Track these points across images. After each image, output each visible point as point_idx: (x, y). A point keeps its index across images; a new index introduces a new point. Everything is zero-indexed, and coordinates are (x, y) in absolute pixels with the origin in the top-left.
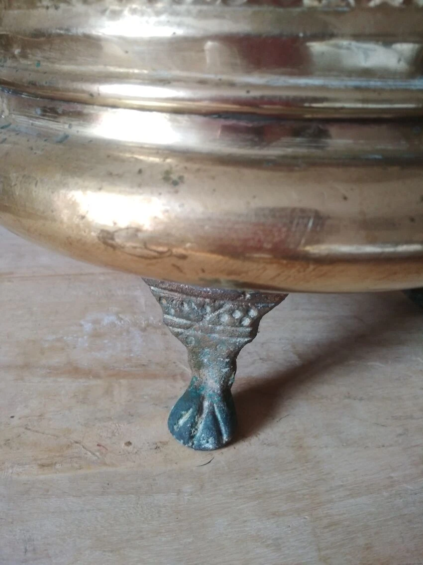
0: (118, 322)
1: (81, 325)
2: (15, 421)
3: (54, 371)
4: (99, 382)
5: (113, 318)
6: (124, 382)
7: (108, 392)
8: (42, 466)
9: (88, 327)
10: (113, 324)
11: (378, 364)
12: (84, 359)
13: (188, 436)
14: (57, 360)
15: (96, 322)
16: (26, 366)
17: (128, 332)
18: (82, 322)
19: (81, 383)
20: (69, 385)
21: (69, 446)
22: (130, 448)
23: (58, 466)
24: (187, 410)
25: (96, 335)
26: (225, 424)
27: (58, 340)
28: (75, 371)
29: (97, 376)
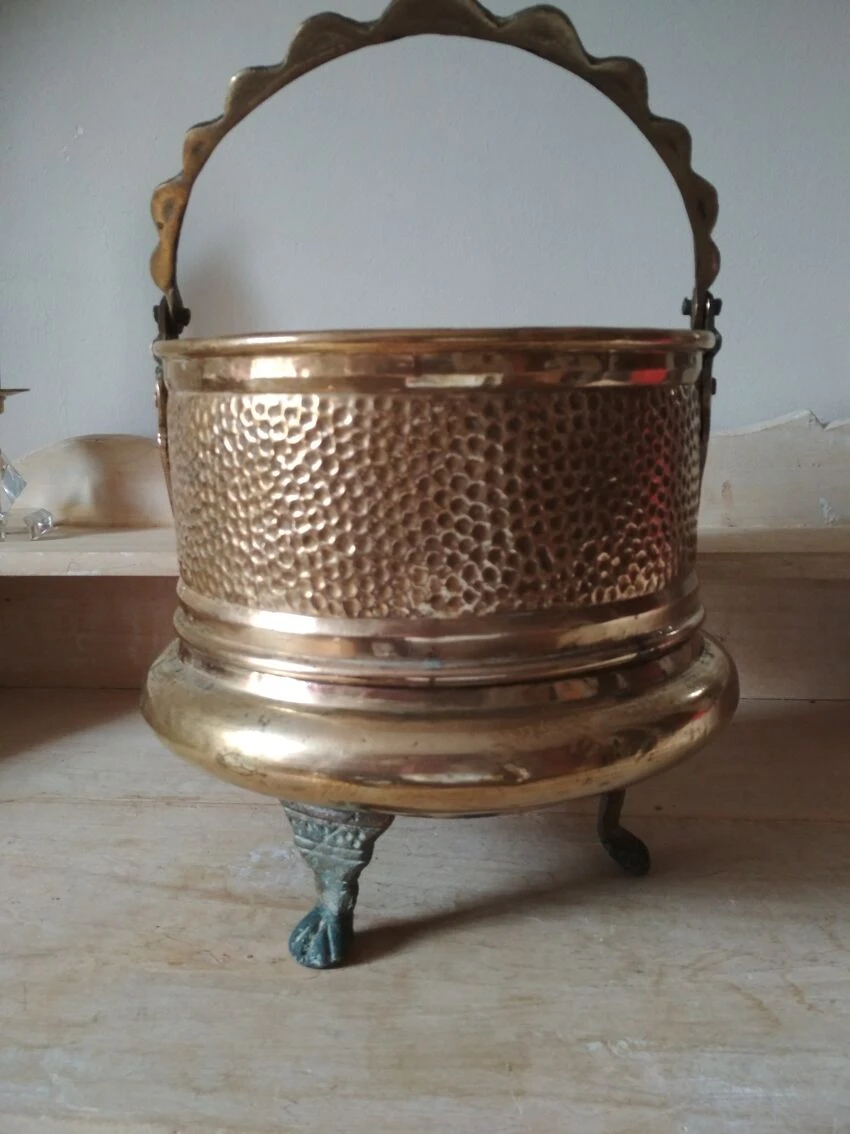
0: (288, 857)
1: (249, 856)
2: (159, 930)
3: (209, 895)
4: (246, 908)
5: (284, 852)
6: (269, 910)
7: (251, 916)
8: (172, 964)
9: (255, 858)
10: (282, 858)
11: (536, 919)
12: (238, 886)
13: (301, 953)
14: (214, 885)
15: (265, 854)
16: (184, 888)
17: (293, 866)
18: (251, 853)
19: (230, 906)
20: (217, 907)
21: (199, 953)
22: (251, 960)
23: (184, 965)
24: (304, 928)
25: (261, 866)
26: (334, 945)
27: (221, 867)
28: (228, 896)
29: (246, 902)
